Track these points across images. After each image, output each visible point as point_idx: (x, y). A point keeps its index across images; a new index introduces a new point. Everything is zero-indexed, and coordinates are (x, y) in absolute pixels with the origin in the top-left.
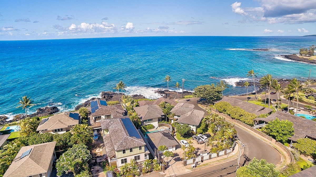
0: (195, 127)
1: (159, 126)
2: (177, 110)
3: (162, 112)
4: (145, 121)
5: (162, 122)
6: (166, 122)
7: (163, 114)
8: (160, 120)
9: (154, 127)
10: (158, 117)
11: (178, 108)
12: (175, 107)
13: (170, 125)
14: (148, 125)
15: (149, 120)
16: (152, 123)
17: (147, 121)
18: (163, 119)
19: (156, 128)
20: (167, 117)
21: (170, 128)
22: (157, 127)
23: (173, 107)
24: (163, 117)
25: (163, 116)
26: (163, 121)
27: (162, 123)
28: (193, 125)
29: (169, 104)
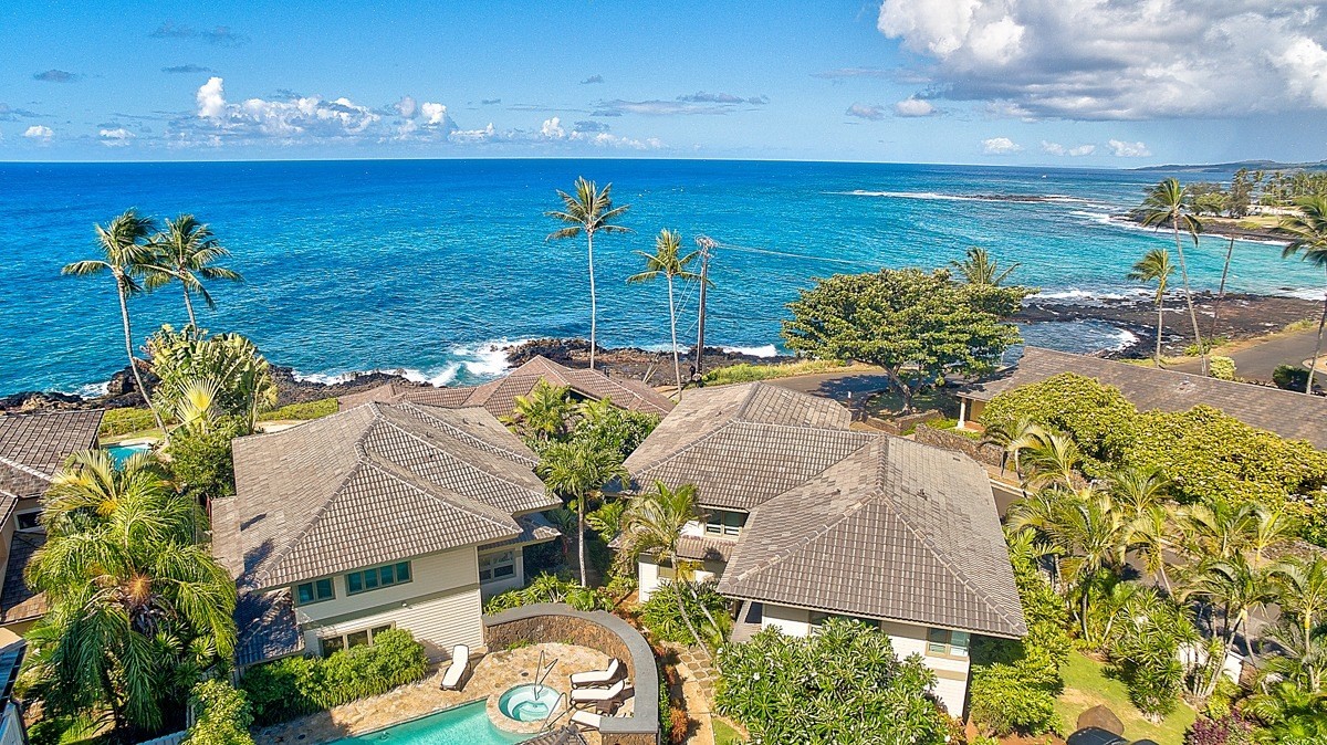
0: (962, 653)
1: (501, 639)
2: (701, 449)
3: (530, 478)
4: (318, 589)
5: (531, 590)
6: (576, 591)
7: (541, 498)
8: (509, 570)
9: (427, 661)
10: (484, 537)
11: (707, 427)
12: (670, 422)
13: (627, 633)
14: (357, 638)
15: (360, 581)
16: (401, 619)
17: (340, 587)
18: (542, 560)
19: (452, 678)
20: (591, 536)
21: (622, 672)
22: (474, 660)
23: (647, 428)
24: (545, 533)
25: (547, 516)
26: (544, 582)
27: (525, 603)
28: (938, 635)
29: (601, 410)
